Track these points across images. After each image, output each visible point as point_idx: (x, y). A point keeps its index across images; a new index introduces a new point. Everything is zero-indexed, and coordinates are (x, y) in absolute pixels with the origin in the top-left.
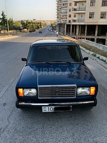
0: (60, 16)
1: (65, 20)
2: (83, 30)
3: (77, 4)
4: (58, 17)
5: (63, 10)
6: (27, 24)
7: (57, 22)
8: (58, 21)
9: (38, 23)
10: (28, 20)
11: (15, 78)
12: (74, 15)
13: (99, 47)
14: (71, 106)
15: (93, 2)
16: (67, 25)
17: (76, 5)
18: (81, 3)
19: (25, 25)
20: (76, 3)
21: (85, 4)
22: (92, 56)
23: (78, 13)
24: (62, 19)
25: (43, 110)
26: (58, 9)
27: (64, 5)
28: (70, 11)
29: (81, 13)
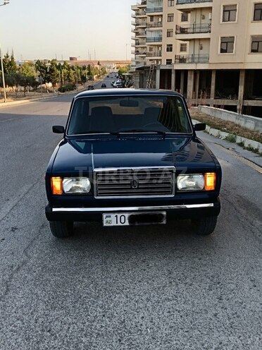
0: (144, 48)
1: (157, 60)
2: (204, 83)
3: (189, 15)
4: (137, 52)
5: (152, 31)
6: (52, 70)
7: (134, 64)
8: (137, 63)
9: (84, 68)
10: (55, 60)
11: (32, 185)
12: (182, 45)
13: (246, 122)
14: (165, 213)
15: (229, 11)
16: (162, 71)
17: (184, 19)
18: (199, 14)
19: (47, 73)
20: (185, 15)
21: (209, 16)
22: (225, 141)
23: (190, 40)
24: (149, 55)
25: (105, 220)
26: (136, 29)
27: (154, 18)
28: (169, 34)
29: (199, 39)
